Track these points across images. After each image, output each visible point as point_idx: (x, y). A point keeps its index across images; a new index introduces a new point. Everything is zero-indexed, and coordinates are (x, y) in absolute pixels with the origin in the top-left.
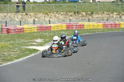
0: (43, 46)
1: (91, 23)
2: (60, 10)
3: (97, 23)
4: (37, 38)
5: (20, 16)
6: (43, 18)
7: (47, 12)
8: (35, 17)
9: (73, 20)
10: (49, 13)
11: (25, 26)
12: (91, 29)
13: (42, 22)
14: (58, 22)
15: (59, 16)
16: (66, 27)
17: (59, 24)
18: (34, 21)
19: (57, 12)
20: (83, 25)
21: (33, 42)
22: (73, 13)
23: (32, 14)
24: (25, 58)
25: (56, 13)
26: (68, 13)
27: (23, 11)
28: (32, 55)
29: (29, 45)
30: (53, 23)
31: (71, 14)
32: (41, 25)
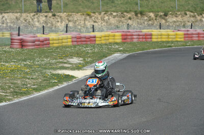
0: (82, 70)
1: (163, 32)
2: (111, 8)
3: (173, 31)
4: (72, 56)
5: (42, 19)
6: (83, 22)
7: (89, 12)
8: (68, 20)
9: (133, 27)
10: (92, 14)
11: (52, 36)
12: (163, 42)
13: (80, 29)
14: (108, 29)
15: (109, 19)
16: (121, 37)
17: (109, 33)
18: (67, 27)
19: (106, 12)
20: (151, 35)
21: (65, 63)
22: (133, 13)
23: (63, 15)
24: (51, 90)
25: (105, 14)
26: (125, 13)
27: (48, 10)
28: (63, 86)
29: (58, 69)
30: (98, 31)
31: (129, 15)
32: (78, 33)
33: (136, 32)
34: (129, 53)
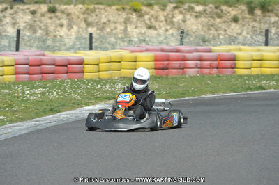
5: (24, 19)
6: (120, 28)
7: (137, 3)
8: (86, 21)
9: (241, 39)
10: (145, 9)
13: (113, 45)
15: (184, 21)
19: (179, 4)
22: (244, 8)
23: (75, 9)
25: (176, 8)
26: (224, 8)
31: (233, 12)
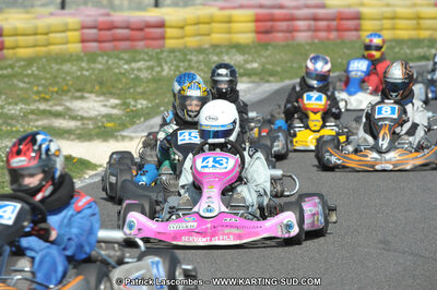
0: (116, 138)
3: (436, 5)
4: (80, 89)
16: (252, 26)
20: (357, 18)
21: (58, 115)
30: (175, 4)
32: (102, 11)
33: (307, 6)
34: (282, 80)
